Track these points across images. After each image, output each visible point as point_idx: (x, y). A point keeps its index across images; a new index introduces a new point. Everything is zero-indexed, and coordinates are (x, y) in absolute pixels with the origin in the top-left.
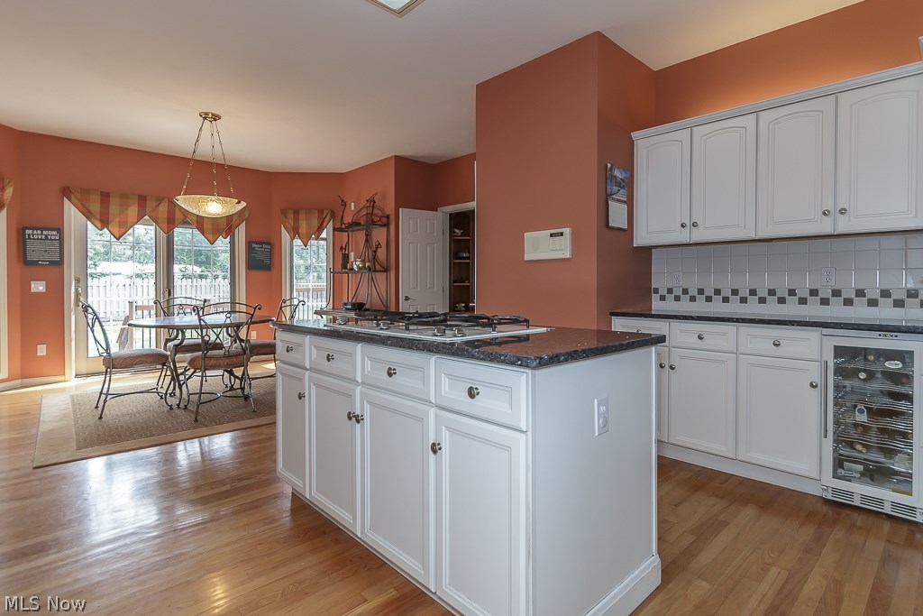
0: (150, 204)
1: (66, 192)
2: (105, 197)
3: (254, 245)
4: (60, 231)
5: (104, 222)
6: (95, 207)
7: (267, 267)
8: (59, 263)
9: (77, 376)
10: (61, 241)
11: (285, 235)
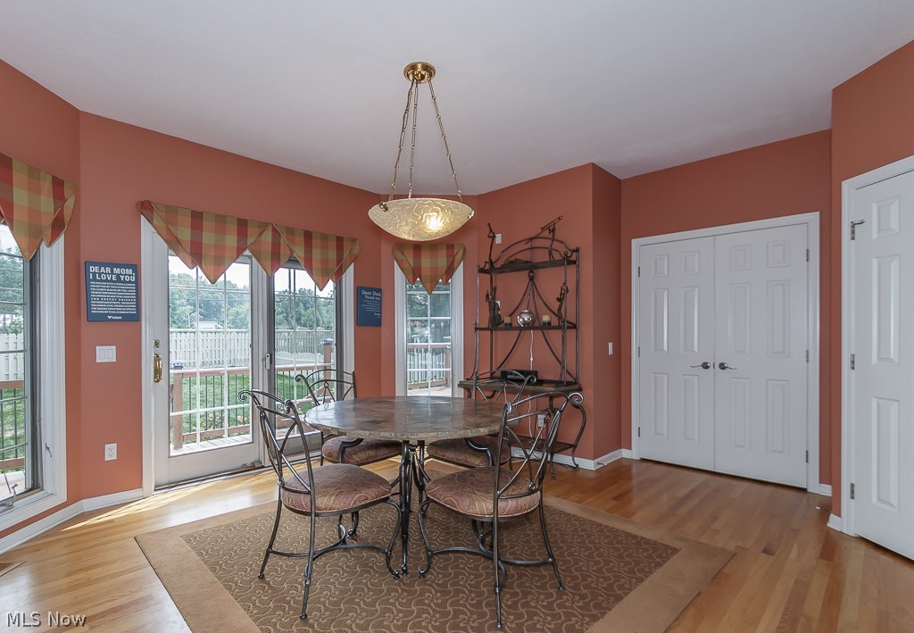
0: (252, 231)
1: (146, 208)
2: (197, 218)
3: (364, 292)
4: (136, 268)
5: (195, 256)
6: (185, 234)
7: (377, 322)
8: (136, 318)
9: (158, 487)
10: (138, 283)
11: (399, 277)
